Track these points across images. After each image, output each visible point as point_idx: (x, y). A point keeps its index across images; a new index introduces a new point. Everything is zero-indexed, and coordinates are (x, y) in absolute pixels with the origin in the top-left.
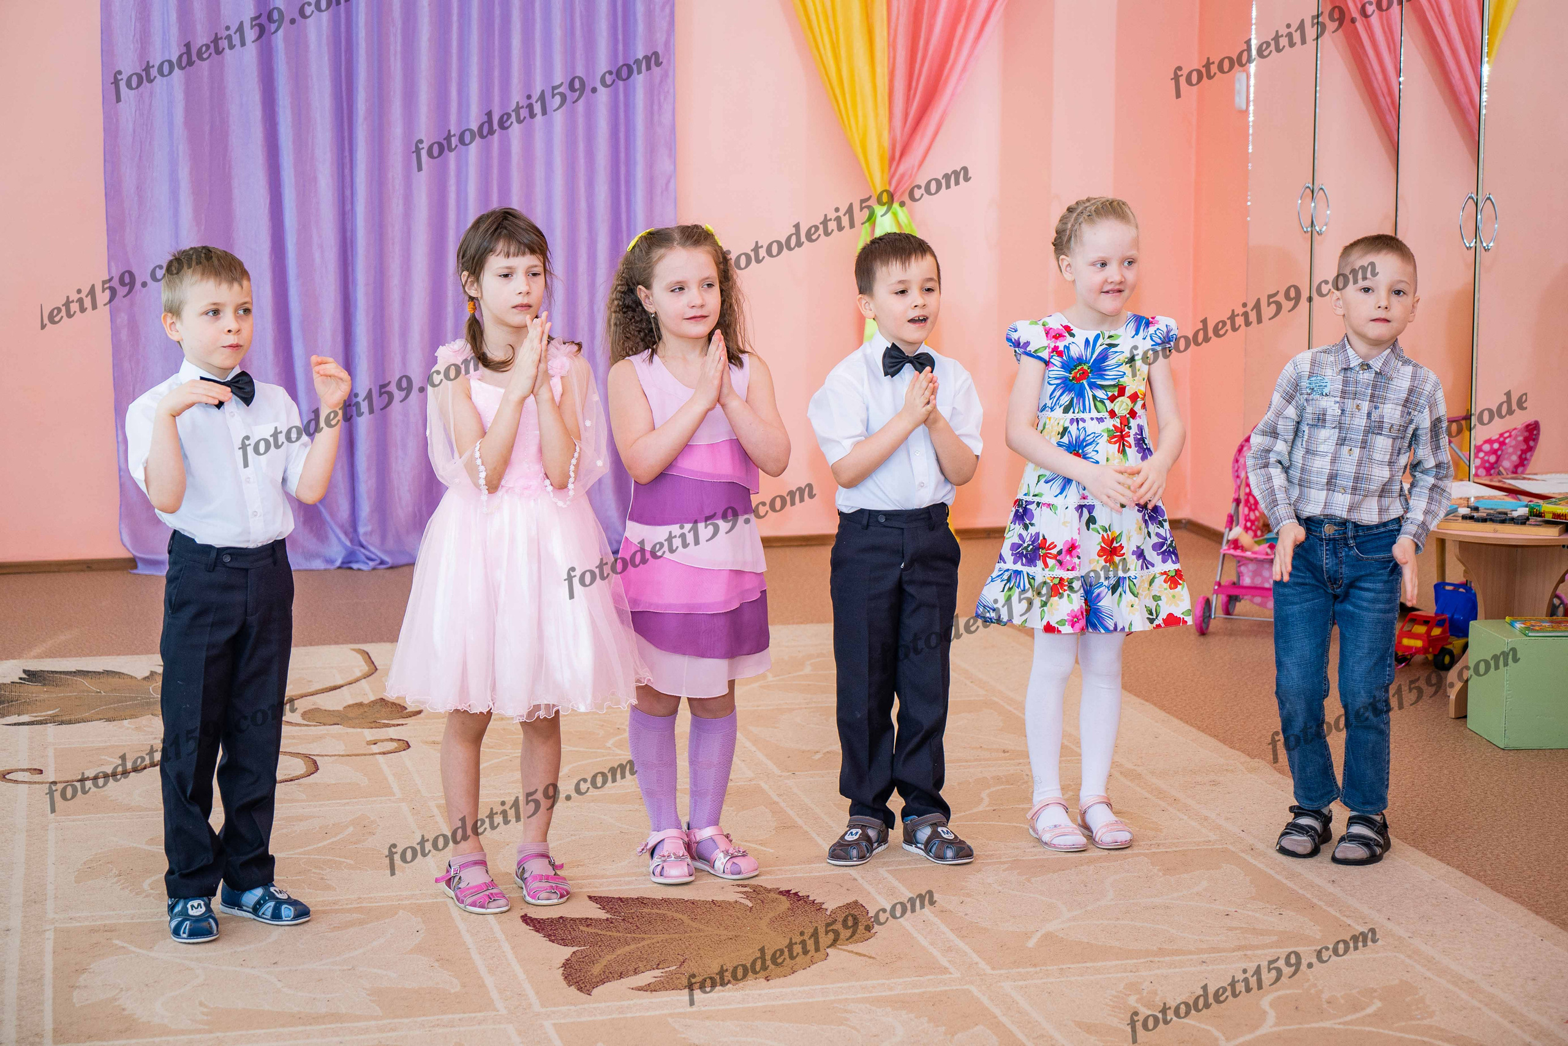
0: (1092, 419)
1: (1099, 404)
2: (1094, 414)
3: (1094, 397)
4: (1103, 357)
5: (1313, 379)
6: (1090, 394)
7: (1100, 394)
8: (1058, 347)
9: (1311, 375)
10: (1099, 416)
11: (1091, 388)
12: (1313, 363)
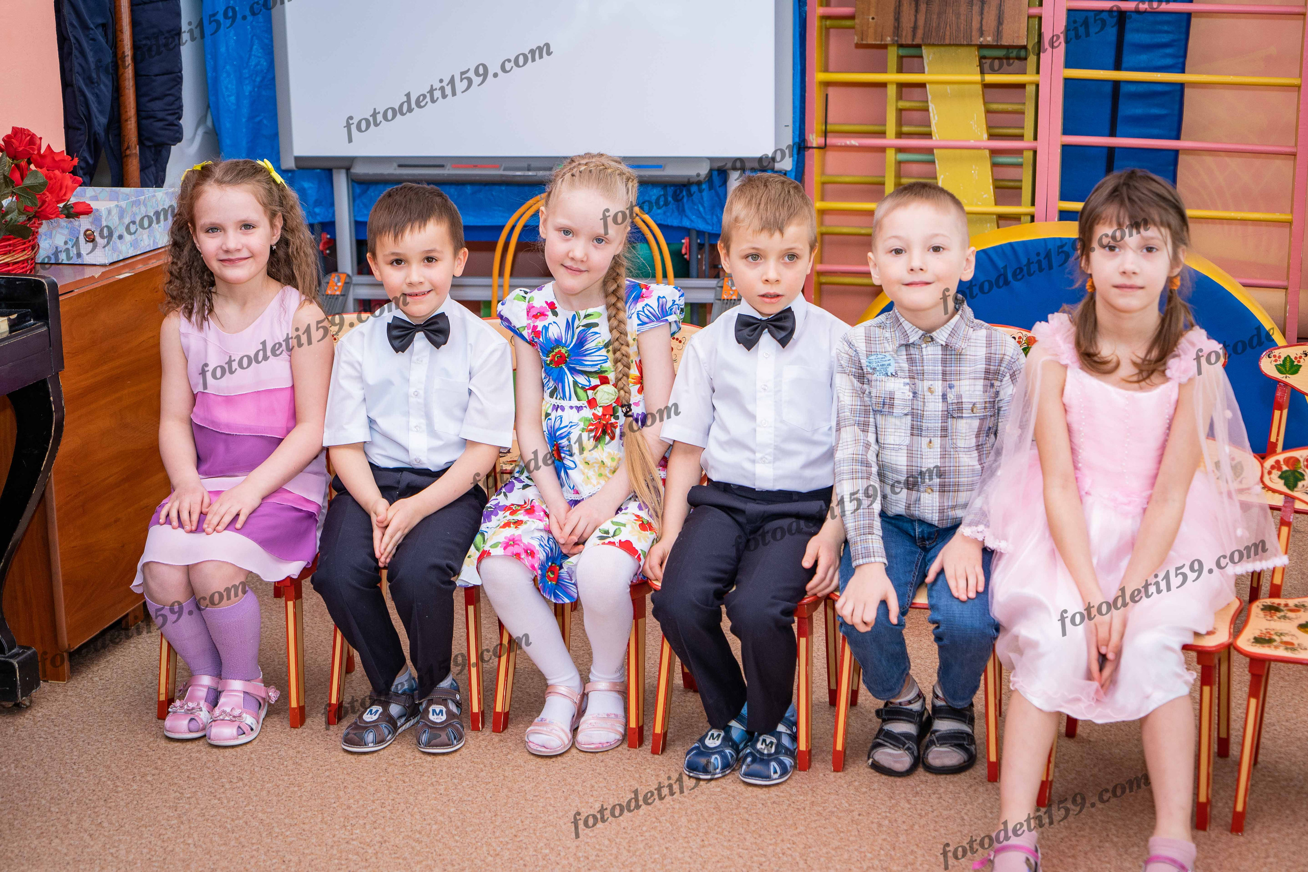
0: (571, 407)
1: (580, 391)
2: (575, 402)
3: (576, 383)
4: (581, 342)
5: (874, 357)
6: (571, 379)
7: (582, 380)
8: (537, 327)
9: (869, 354)
10: (579, 404)
11: (572, 374)
12: (868, 339)
